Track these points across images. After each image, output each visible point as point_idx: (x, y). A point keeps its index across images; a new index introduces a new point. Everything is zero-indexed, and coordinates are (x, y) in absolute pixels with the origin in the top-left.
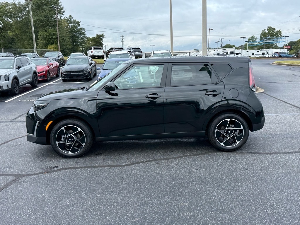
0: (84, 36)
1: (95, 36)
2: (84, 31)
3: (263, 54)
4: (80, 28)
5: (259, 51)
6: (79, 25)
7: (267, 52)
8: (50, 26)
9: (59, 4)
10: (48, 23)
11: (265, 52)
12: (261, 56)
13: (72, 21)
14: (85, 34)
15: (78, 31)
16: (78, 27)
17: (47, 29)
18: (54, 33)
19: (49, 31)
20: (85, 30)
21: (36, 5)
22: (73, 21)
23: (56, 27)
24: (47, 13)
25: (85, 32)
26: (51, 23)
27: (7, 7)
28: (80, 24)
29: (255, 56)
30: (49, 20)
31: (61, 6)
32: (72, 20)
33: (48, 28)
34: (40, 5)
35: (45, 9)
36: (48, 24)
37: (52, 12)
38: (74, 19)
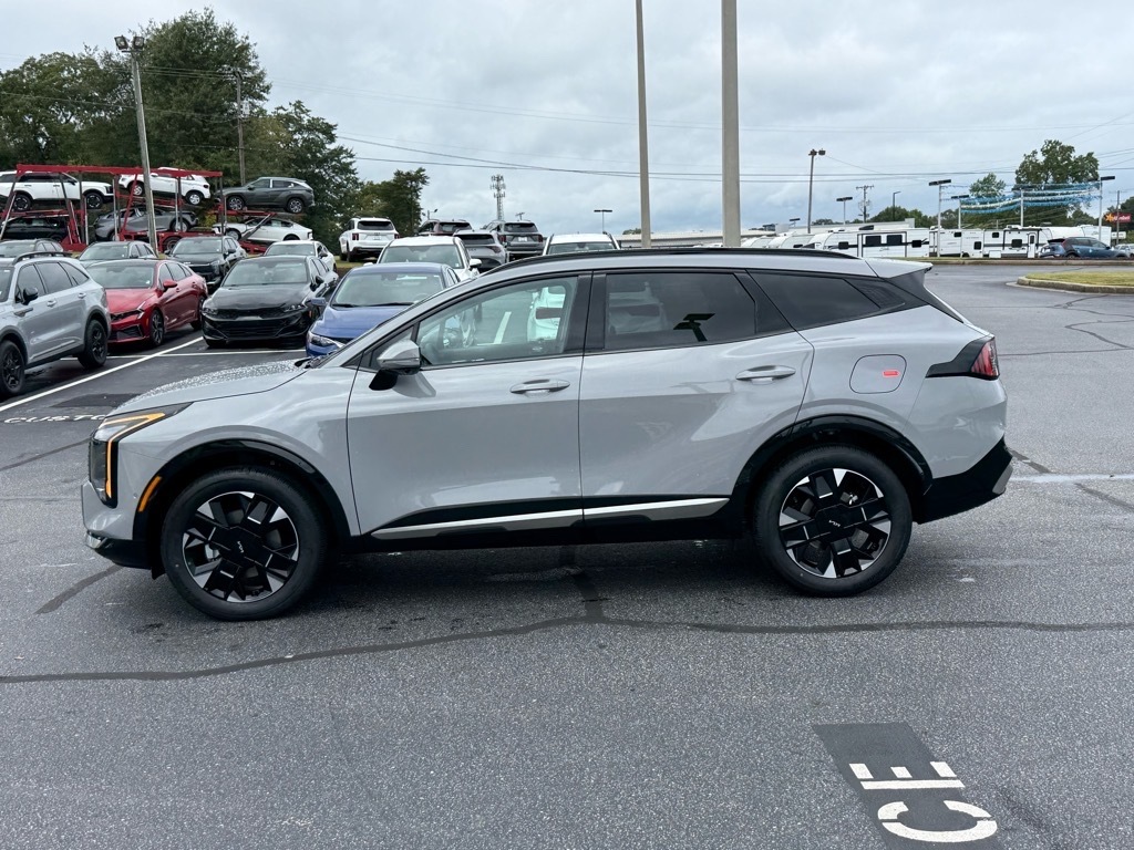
0: (347, 179)
1: (390, 178)
2: (349, 160)
3: (1017, 244)
4: (335, 150)
5: (1001, 233)
6: (332, 139)
7: (1032, 238)
8: (212, 143)
9: (250, 60)
10: (205, 130)
11: (1024, 238)
12: (1007, 251)
13: (305, 122)
14: (352, 172)
15: (325, 160)
16: (327, 146)
17: (204, 152)
18: (228, 165)
19: (209, 160)
20: (352, 156)
21: (162, 64)
22: (309, 121)
23: (233, 147)
24: (206, 96)
25: (351, 163)
26: (217, 129)
27: (66, 73)
28: (333, 132)
29: (986, 250)
30: (209, 118)
31: (255, 68)
32: (306, 119)
33: (207, 149)
34: (179, 66)
35: (195, 79)
36: (208, 134)
37: (224, 89)
38: (313, 114)
